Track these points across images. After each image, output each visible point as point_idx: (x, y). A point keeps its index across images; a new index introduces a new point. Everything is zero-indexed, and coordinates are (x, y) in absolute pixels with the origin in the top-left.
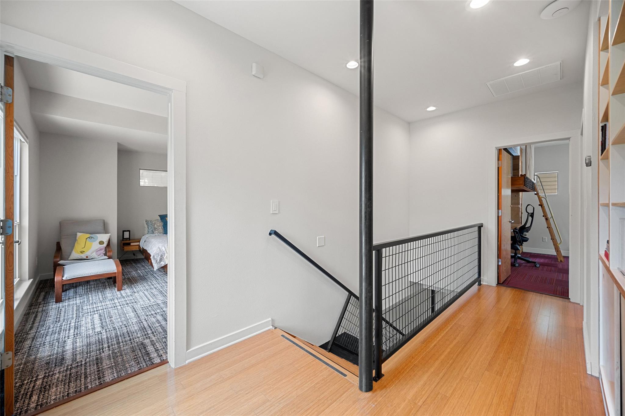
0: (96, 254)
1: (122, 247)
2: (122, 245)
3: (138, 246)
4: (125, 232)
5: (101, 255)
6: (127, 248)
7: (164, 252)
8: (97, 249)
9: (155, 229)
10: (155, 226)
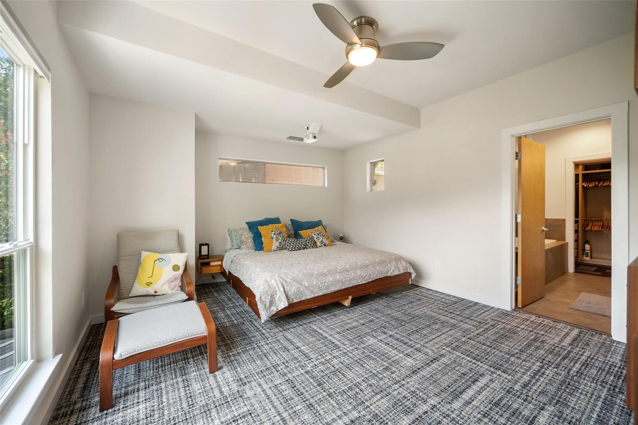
0: (168, 287)
1: (200, 269)
2: (200, 266)
3: (219, 267)
4: (202, 247)
5: (176, 289)
6: (205, 270)
7: (275, 288)
8: (171, 278)
9: (242, 242)
10: (243, 238)
